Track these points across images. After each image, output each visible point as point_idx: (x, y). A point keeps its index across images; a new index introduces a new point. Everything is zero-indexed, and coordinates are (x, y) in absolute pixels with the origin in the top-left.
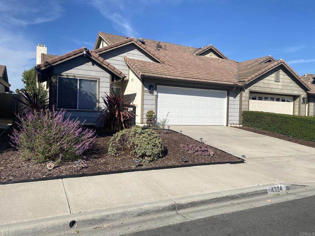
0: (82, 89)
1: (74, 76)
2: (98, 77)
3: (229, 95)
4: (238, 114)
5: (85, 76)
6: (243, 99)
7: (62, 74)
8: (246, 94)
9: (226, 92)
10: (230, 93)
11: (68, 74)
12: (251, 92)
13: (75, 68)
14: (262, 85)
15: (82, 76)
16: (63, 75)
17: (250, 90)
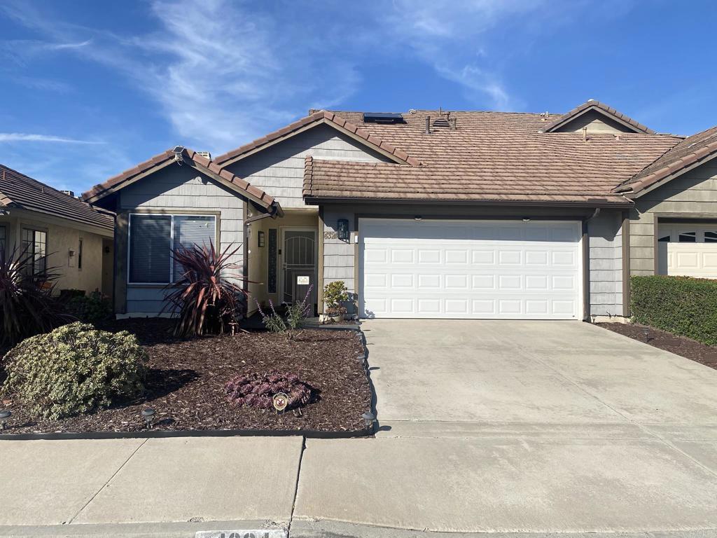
0: (182, 239)
1: (163, 211)
2: (216, 210)
3: (587, 233)
4: (619, 287)
5: (187, 209)
6: (634, 240)
7: (138, 208)
8: (643, 226)
9: (580, 223)
10: (590, 228)
11: (151, 208)
12: (662, 220)
13: (165, 193)
14: (706, 196)
15: (181, 209)
16: (138, 211)
17: (657, 215)
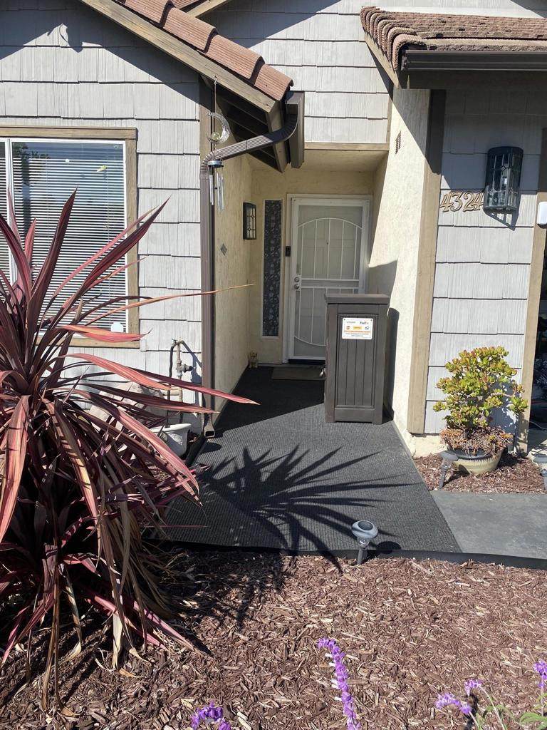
2: (124, 124)
